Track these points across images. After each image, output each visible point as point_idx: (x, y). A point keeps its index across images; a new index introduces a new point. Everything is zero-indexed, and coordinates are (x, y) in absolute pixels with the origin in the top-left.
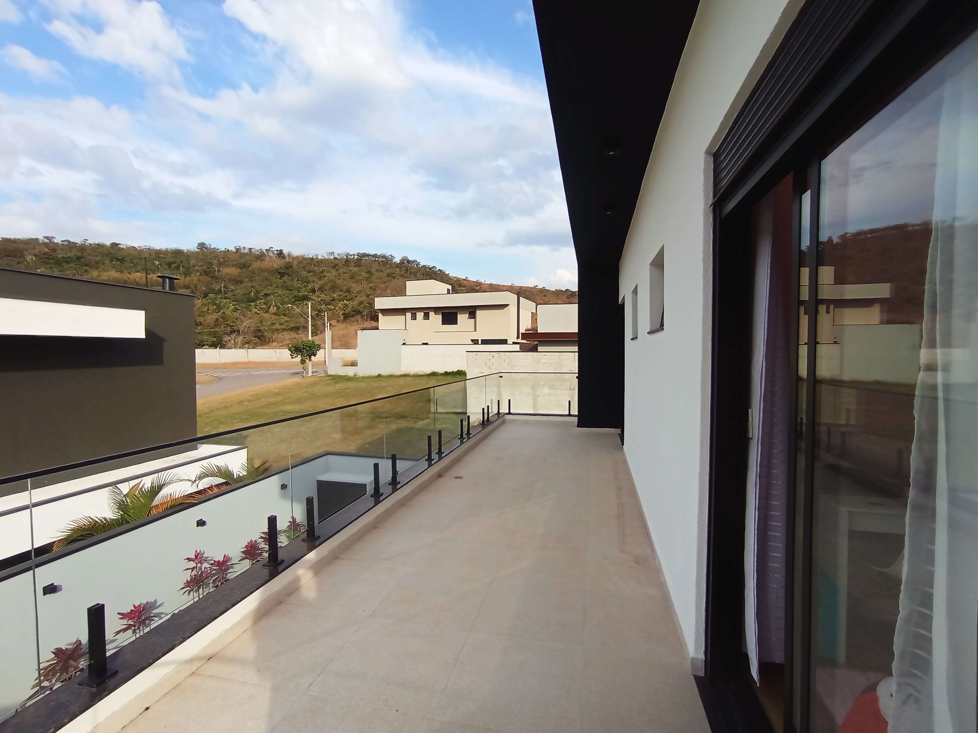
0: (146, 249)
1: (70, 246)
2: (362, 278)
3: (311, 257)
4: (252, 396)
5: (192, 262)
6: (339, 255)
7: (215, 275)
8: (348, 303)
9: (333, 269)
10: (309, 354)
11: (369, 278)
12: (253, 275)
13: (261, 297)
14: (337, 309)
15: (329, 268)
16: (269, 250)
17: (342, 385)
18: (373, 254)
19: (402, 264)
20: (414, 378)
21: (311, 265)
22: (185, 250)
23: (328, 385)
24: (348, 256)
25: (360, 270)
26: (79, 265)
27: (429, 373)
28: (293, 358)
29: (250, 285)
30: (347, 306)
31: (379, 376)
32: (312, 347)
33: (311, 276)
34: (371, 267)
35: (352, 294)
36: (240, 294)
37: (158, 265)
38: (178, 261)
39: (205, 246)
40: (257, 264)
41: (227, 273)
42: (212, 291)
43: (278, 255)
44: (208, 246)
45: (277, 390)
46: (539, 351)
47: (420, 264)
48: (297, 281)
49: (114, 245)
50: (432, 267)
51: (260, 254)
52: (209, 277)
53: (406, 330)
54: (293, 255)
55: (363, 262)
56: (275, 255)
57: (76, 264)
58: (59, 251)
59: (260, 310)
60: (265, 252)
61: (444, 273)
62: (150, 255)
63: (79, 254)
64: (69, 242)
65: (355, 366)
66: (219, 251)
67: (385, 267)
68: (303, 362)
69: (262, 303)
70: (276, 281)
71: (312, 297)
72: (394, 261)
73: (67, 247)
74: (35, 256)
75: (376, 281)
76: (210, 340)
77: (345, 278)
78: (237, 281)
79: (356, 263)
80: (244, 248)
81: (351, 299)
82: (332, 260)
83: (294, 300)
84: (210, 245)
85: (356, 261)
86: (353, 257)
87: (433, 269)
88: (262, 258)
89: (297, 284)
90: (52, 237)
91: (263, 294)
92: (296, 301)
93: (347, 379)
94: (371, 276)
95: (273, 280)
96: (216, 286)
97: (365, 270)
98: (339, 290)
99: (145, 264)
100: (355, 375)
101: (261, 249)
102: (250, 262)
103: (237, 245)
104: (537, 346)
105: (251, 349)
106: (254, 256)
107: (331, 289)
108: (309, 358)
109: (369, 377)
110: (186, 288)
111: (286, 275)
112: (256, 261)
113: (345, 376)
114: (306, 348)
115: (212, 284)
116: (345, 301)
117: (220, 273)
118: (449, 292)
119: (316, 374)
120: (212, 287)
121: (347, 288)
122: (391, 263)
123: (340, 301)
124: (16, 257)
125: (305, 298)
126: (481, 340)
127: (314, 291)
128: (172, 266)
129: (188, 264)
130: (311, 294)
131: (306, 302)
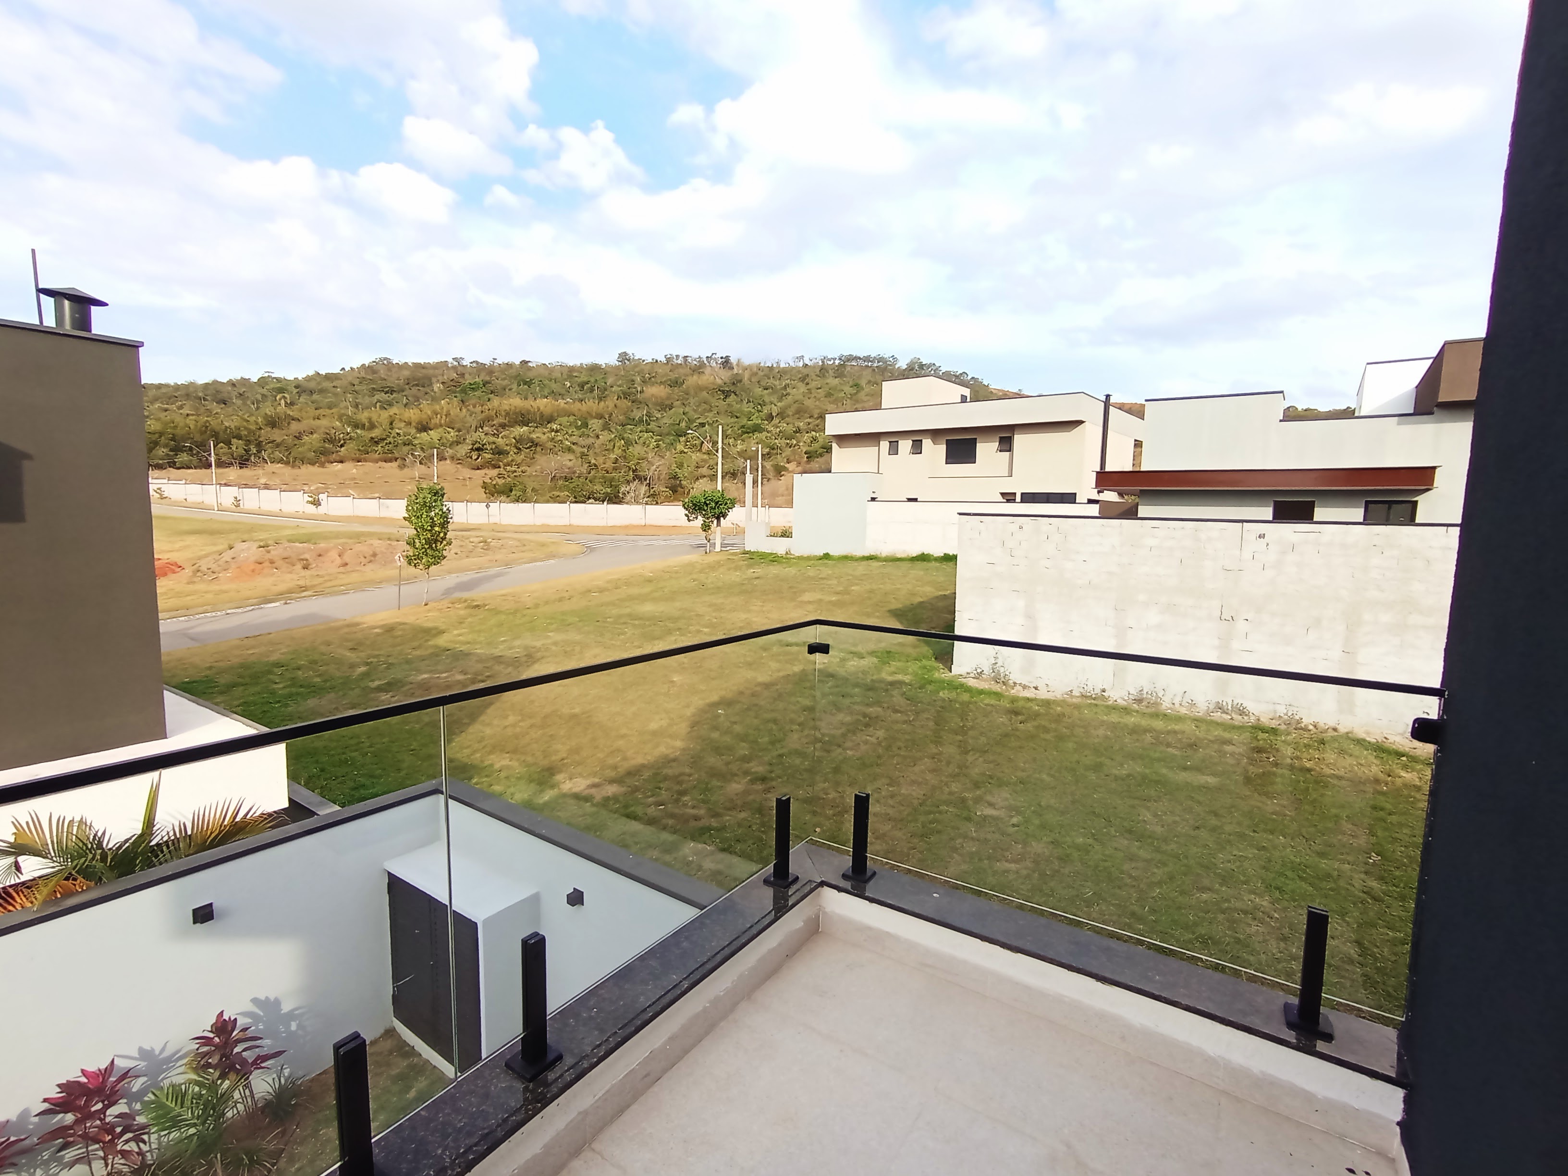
1: (480, 367)
2: (844, 395)
3: (770, 366)
4: (608, 582)
5: (610, 381)
6: (811, 360)
7: (637, 398)
8: (818, 435)
9: (801, 383)
10: (716, 514)
11: (856, 393)
12: (687, 397)
13: (695, 428)
14: (801, 444)
15: (796, 381)
16: (711, 357)
17: (759, 570)
18: (864, 357)
19: (910, 370)
20: (884, 563)
21: (769, 378)
22: (603, 364)
23: (737, 568)
24: (825, 360)
25: (842, 382)
26: (485, 392)
27: (914, 555)
28: (691, 520)
29: (681, 411)
30: (815, 440)
31: (827, 556)
32: (720, 503)
33: (769, 394)
34: (860, 377)
35: (818, 418)
36: (667, 425)
37: (569, 387)
38: (592, 380)
39: (627, 357)
40: (693, 380)
41: (653, 395)
42: (632, 421)
43: (723, 364)
44: (632, 357)
45: (651, 575)
46: (1139, 516)
47: (940, 369)
48: (747, 403)
49: (524, 363)
50: (961, 374)
51: (698, 364)
52: (629, 402)
53: (878, 473)
54: (743, 365)
55: (848, 369)
56: (719, 366)
57: (482, 392)
58: (467, 376)
59: (691, 448)
60: (705, 360)
61: (979, 380)
62: (562, 374)
63: (487, 378)
64: (477, 362)
65: (788, 537)
66: (645, 363)
67: (883, 376)
68: (706, 527)
70: (717, 404)
71: (767, 427)
72: (897, 367)
73: (475, 370)
74: (443, 383)
75: (865, 399)
76: (602, 491)
77: (818, 396)
78: (665, 406)
79: (836, 372)
80: (677, 356)
82: (800, 368)
83: (740, 431)
84: (633, 354)
85: (837, 368)
86: (832, 362)
87: (961, 377)
88: (701, 370)
89: (746, 408)
90: (461, 358)
92: (745, 433)
93: (773, 559)
94: (858, 392)
95: (714, 402)
96: (637, 414)
97: (851, 383)
98: (807, 415)
99: (553, 386)
100: (787, 553)
101: (700, 357)
102: (683, 378)
103: (668, 353)
104: (1137, 505)
105: (652, 504)
106: (690, 368)
107: (796, 414)
108: (715, 522)
109: (809, 558)
110: (600, 416)
111: (733, 394)
112: (693, 375)
113: (772, 554)
114: (710, 504)
115: (632, 411)
116: (814, 433)
117: (643, 395)
118: (964, 399)
119: (728, 548)
120: (632, 415)
121: (820, 413)
122: (893, 369)
123: (807, 432)
124: (424, 387)
125: (757, 429)
126: (1022, 494)
127: (770, 417)
128: (585, 388)
129: (603, 384)
130: (766, 422)
131: (757, 434)
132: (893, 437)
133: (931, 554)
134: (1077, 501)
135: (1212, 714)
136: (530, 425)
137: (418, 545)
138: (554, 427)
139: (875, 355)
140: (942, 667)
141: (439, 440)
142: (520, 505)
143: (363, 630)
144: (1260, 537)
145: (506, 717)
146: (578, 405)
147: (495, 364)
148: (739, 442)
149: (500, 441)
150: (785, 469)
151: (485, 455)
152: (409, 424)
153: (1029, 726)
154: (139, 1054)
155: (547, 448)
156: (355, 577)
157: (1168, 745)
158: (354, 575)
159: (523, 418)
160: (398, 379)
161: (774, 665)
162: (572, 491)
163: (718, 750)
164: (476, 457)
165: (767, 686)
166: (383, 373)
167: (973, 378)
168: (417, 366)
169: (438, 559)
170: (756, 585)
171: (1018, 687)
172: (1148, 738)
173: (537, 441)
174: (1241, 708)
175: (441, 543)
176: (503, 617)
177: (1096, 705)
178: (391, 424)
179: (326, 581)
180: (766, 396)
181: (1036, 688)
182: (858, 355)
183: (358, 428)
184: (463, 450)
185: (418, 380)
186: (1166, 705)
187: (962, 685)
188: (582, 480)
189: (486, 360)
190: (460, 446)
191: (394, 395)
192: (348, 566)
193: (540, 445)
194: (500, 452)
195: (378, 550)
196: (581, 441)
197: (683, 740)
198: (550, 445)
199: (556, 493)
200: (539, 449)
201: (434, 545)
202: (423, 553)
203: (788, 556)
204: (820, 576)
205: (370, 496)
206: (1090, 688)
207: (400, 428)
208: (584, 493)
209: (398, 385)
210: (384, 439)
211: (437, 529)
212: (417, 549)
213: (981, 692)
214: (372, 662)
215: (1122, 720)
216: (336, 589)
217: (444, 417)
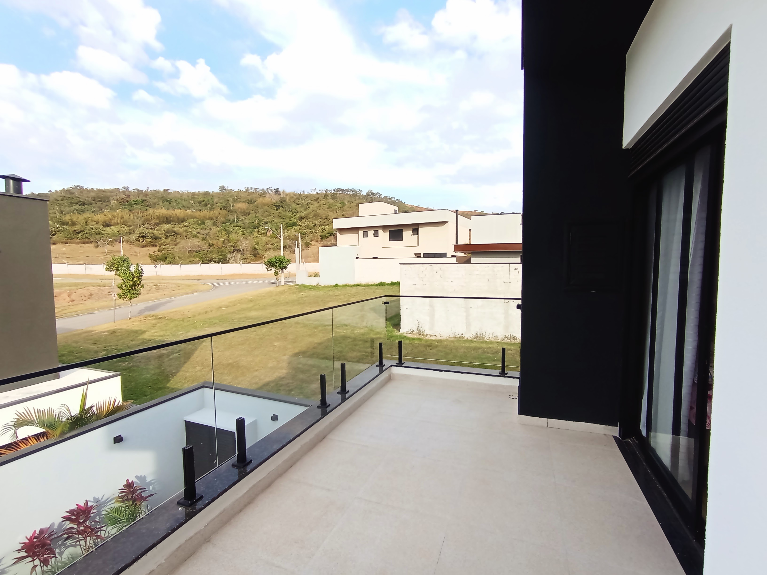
0: (185, 192)
1: (139, 192)
2: (337, 208)
3: (300, 193)
4: (230, 302)
5: (215, 200)
6: (320, 191)
7: (231, 209)
8: (325, 227)
9: (315, 202)
10: (281, 267)
11: (342, 207)
12: (257, 208)
13: (262, 224)
14: (317, 232)
15: (313, 201)
16: (269, 189)
17: (305, 293)
18: (346, 189)
19: (368, 196)
20: (364, 287)
21: (299, 199)
22: (211, 192)
23: (294, 293)
24: (327, 191)
25: (336, 201)
26: (143, 205)
27: (378, 283)
28: (269, 271)
29: (254, 216)
30: (324, 230)
31: (337, 285)
32: (283, 262)
33: (299, 207)
34: (344, 199)
35: (329, 220)
36: (248, 223)
37: (193, 204)
38: (206, 200)
39: (224, 188)
40: (260, 200)
41: (239, 208)
42: (229, 221)
43: (275, 192)
44: (227, 188)
45: (251, 298)
46: (472, 262)
47: (382, 195)
48: (289, 212)
49: (166, 190)
50: (392, 198)
51: (262, 192)
52: (226, 211)
53: (359, 246)
54: (286, 193)
55: (338, 195)
56: (273, 193)
57: (142, 206)
58: (131, 197)
59: (261, 235)
60: (266, 190)
61: (401, 202)
62: (188, 196)
63: (144, 198)
64: (137, 190)
65: (317, 277)
66: (234, 191)
67: (355, 198)
68: (276, 274)
69: (263, 229)
70: (273, 212)
71: (299, 223)
72: (361, 194)
73: (136, 193)
74: (117, 200)
75: (347, 209)
76: (217, 257)
77: (324, 208)
78: (246, 213)
79: (332, 197)
80: (251, 188)
81: (328, 224)
82: (315, 195)
83: (286, 226)
85: (332, 195)
86: (330, 191)
87: (392, 199)
88: (264, 195)
89: (289, 214)
90: (127, 187)
91: (264, 222)
92: (288, 226)
93: (311, 288)
95: (272, 211)
96: (231, 218)
97: (340, 202)
98: (319, 217)
99: (184, 203)
100: (317, 285)
101: (263, 189)
102: (255, 199)
103: (246, 186)
104: (471, 258)
105: (245, 263)
106: (258, 194)
107: (314, 217)
108: (281, 271)
109: (328, 287)
110: (211, 219)
111: (281, 207)
112: (260, 198)
113: (310, 285)
114: (278, 262)
115: (228, 216)
116: (323, 226)
117: (234, 208)
118: (396, 212)
119: (287, 284)
120: (229, 218)
121: (326, 216)
122: (360, 195)
123: (320, 226)
124: (105, 202)
125: (294, 224)
126: (424, 254)
127: (301, 219)
128: (202, 204)
129: (212, 202)
130: (299, 221)
131: (294, 227)
132: (365, 229)
133: (385, 282)
134: (447, 257)
135: (503, 340)
136: (171, 223)
137: (124, 288)
138: (186, 224)
139: (351, 189)
140: (395, 330)
141: (118, 232)
142: (173, 265)
143: (96, 334)
144: (516, 269)
145: (195, 367)
146: (199, 213)
147: (148, 191)
148: (286, 231)
149: (155, 232)
150: (310, 244)
151: (147, 239)
152: (97, 223)
153: (434, 351)
154: (94, 500)
155: (183, 236)
156: (80, 307)
157: (488, 353)
158: (81, 306)
159: (168, 220)
160: (87, 197)
161: (321, 335)
162: (201, 257)
163: (303, 372)
164: (142, 241)
165: (320, 344)
166: (77, 194)
167: (397, 199)
168: (100, 191)
169: (137, 295)
170: (305, 300)
171: (428, 336)
172: (480, 351)
173: (177, 232)
174: (514, 337)
175: (138, 286)
176: (177, 322)
177: (460, 340)
178: (86, 223)
179: (62, 310)
180: (298, 208)
181: (436, 336)
182: (343, 189)
183: (64, 225)
184: (134, 237)
185: (101, 198)
186: (486, 338)
187: (405, 337)
188: (206, 252)
189: (143, 188)
190: (131, 235)
191: (85, 207)
192: (75, 302)
193: (180, 234)
194: (156, 238)
195: (93, 292)
196: (202, 232)
197: (286, 369)
198: (185, 234)
199: (192, 259)
200: (178, 236)
201: (134, 288)
202: (128, 292)
203: (318, 286)
204: (335, 295)
205: (77, 263)
206: (457, 334)
207: (92, 225)
208: (208, 259)
209: (88, 201)
210: (82, 231)
211: (135, 279)
212: (124, 290)
213: (413, 339)
214: (108, 349)
215: (470, 345)
216: (70, 314)
217: (120, 219)
